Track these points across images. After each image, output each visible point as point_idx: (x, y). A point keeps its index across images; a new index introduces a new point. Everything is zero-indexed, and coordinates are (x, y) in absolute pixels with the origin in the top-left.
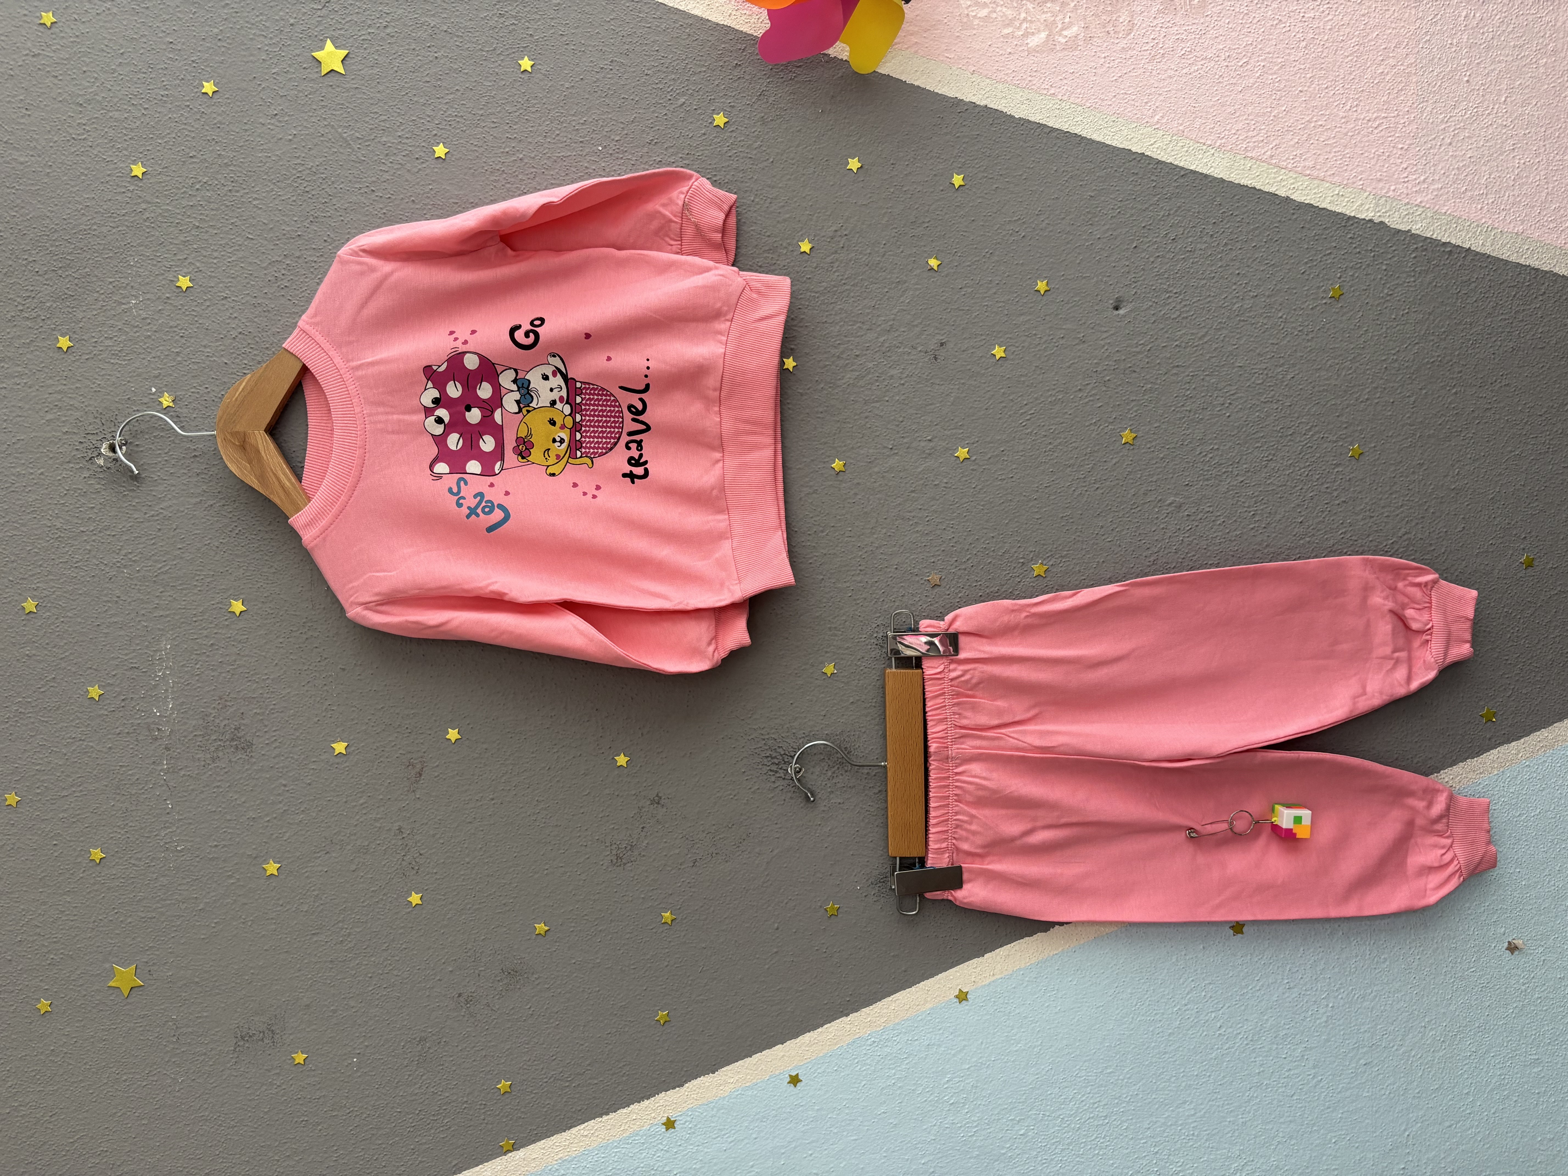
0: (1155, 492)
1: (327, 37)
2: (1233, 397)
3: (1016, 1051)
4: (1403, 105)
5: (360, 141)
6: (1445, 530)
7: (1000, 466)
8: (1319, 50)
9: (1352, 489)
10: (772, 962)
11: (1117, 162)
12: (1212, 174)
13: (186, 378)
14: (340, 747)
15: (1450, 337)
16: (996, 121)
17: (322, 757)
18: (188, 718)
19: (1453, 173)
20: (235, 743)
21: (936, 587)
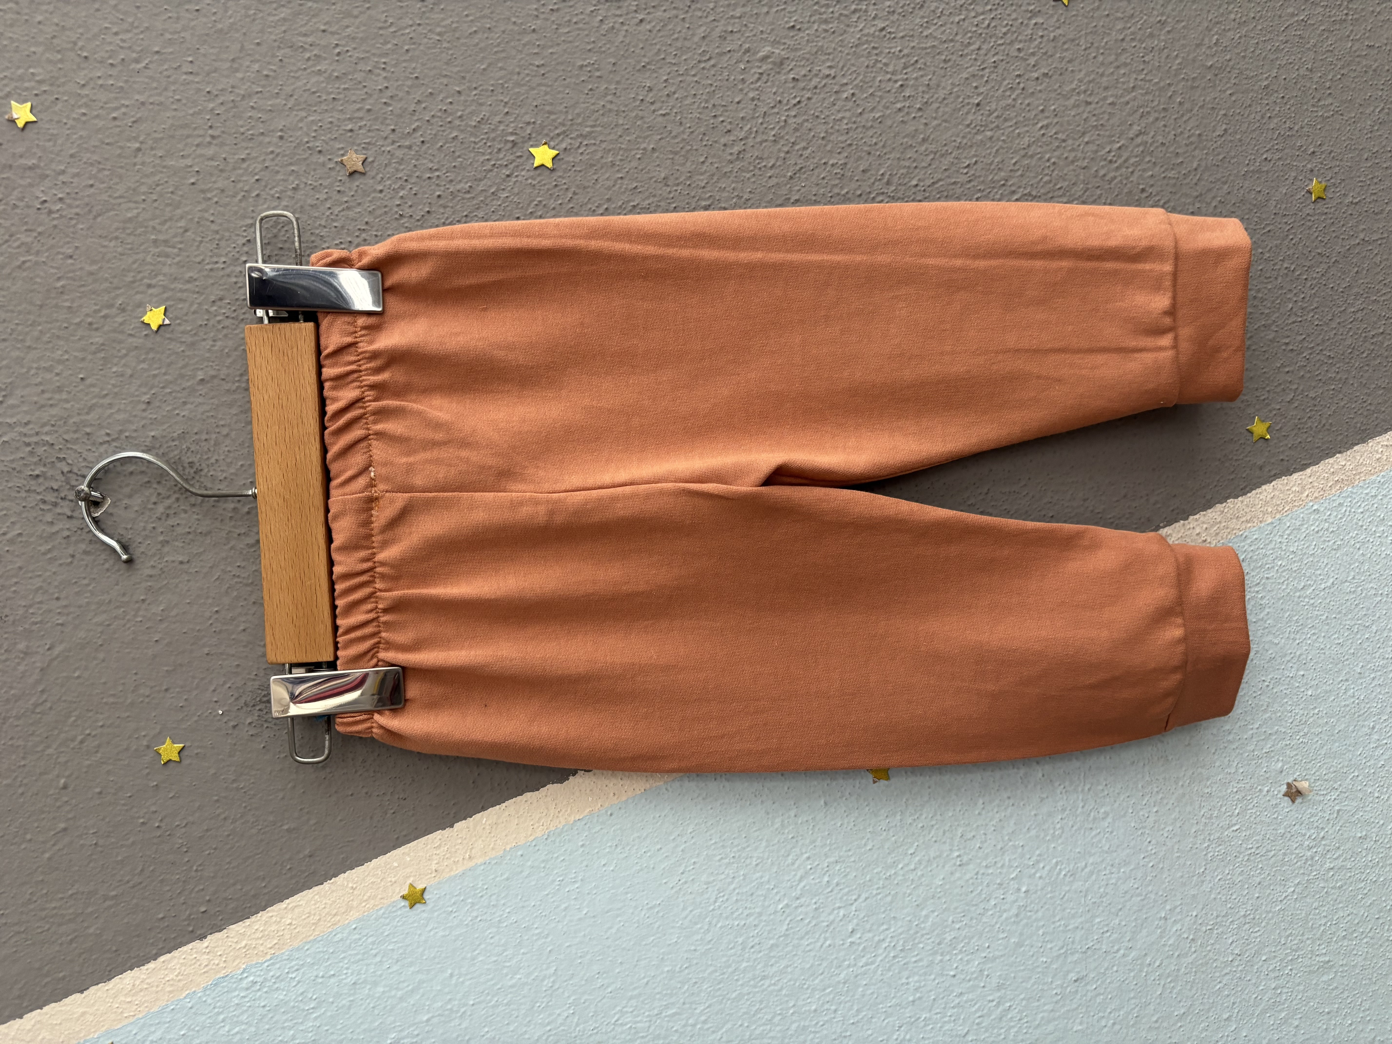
0: (738, 35)
3: (512, 987)
6: (1198, 132)
9: (1058, 55)
10: (57, 848)
21: (357, 176)
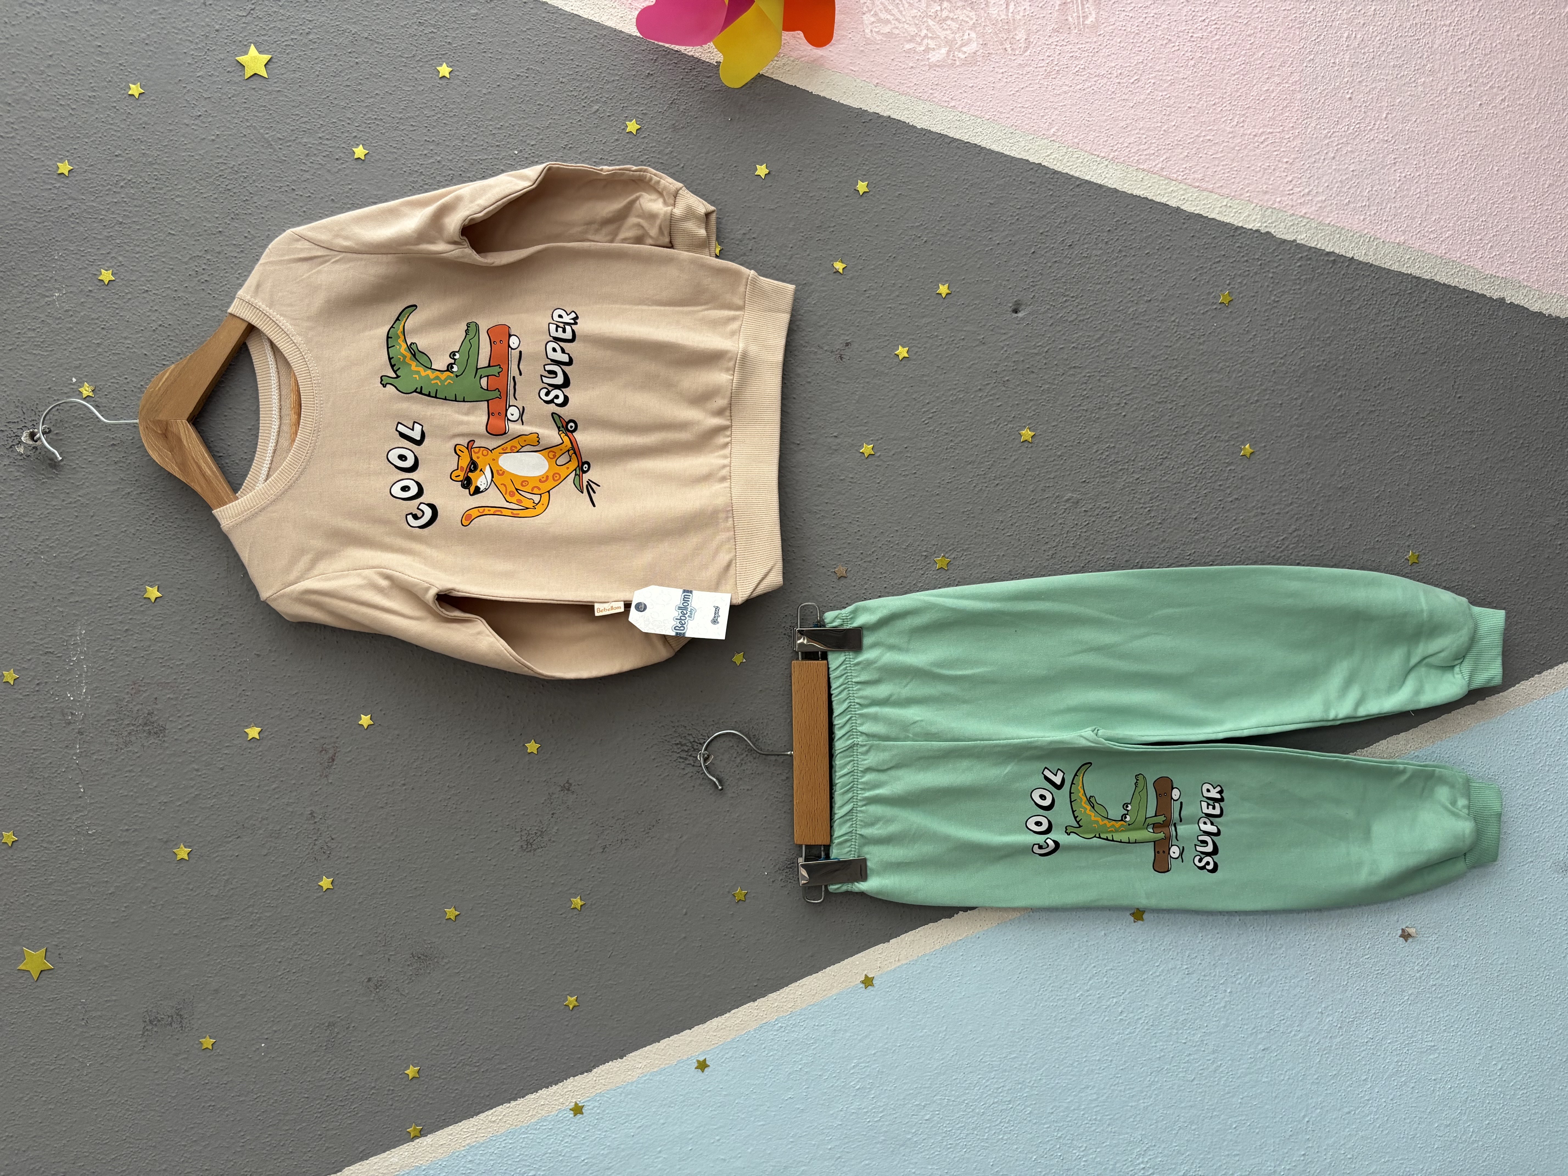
0: (1052, 488)
1: (251, 43)
2: (1127, 397)
3: (921, 1037)
4: (1288, 121)
5: (281, 142)
6: (1333, 527)
7: (903, 463)
8: (1208, 68)
9: (1244, 487)
10: (681, 947)
11: (1015, 172)
12: (1105, 184)
13: (106, 369)
14: (253, 732)
15: (1335, 342)
16: (899, 131)
17: (235, 742)
18: (101, 703)
19: (1337, 185)
20: (148, 728)
21: (842, 578)
